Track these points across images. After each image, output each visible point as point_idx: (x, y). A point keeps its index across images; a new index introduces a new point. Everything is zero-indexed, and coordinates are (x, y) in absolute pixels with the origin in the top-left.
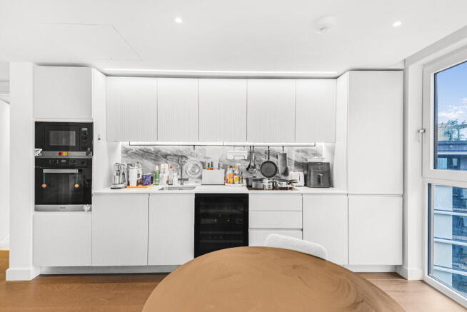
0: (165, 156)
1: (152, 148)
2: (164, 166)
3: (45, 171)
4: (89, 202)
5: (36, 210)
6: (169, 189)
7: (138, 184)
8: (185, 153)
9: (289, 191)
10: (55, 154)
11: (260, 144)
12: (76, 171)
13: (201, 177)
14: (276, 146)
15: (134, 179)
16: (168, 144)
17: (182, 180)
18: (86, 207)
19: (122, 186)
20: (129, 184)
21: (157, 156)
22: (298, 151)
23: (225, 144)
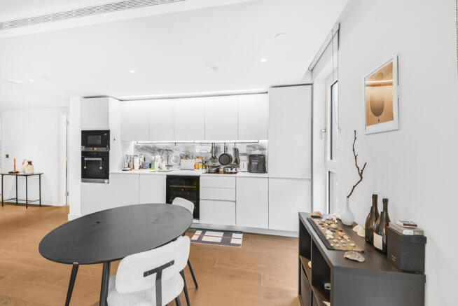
0: (159, 150)
1: (151, 145)
2: (158, 157)
3: (86, 159)
4: (108, 178)
5: (82, 181)
6: (159, 172)
7: (140, 168)
8: (171, 149)
9: (234, 175)
10: (90, 149)
11: (220, 142)
12: (101, 159)
13: (180, 164)
14: (230, 142)
15: (137, 165)
16: (161, 143)
17: (168, 166)
18: (106, 181)
19: (128, 169)
20: (134, 168)
21: (154, 150)
22: (248, 146)
23: (196, 142)
